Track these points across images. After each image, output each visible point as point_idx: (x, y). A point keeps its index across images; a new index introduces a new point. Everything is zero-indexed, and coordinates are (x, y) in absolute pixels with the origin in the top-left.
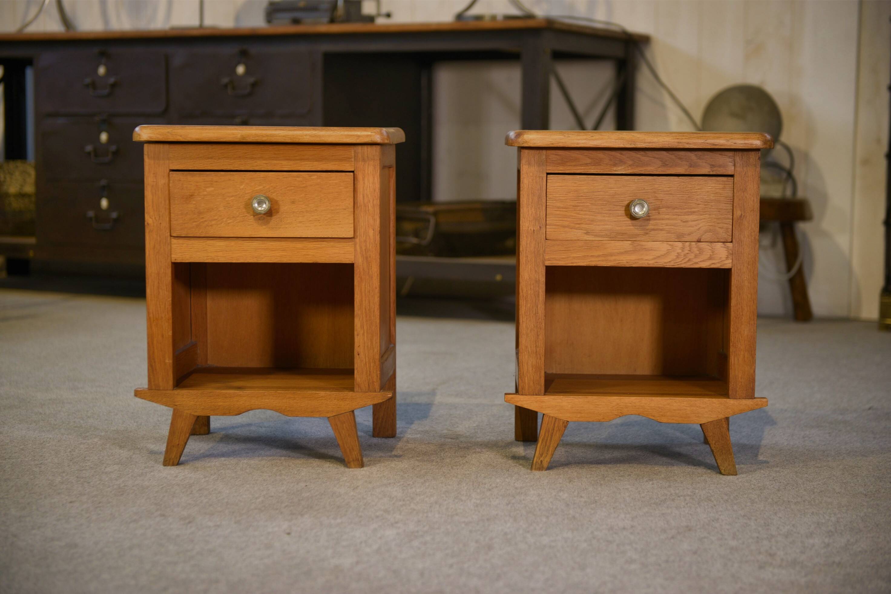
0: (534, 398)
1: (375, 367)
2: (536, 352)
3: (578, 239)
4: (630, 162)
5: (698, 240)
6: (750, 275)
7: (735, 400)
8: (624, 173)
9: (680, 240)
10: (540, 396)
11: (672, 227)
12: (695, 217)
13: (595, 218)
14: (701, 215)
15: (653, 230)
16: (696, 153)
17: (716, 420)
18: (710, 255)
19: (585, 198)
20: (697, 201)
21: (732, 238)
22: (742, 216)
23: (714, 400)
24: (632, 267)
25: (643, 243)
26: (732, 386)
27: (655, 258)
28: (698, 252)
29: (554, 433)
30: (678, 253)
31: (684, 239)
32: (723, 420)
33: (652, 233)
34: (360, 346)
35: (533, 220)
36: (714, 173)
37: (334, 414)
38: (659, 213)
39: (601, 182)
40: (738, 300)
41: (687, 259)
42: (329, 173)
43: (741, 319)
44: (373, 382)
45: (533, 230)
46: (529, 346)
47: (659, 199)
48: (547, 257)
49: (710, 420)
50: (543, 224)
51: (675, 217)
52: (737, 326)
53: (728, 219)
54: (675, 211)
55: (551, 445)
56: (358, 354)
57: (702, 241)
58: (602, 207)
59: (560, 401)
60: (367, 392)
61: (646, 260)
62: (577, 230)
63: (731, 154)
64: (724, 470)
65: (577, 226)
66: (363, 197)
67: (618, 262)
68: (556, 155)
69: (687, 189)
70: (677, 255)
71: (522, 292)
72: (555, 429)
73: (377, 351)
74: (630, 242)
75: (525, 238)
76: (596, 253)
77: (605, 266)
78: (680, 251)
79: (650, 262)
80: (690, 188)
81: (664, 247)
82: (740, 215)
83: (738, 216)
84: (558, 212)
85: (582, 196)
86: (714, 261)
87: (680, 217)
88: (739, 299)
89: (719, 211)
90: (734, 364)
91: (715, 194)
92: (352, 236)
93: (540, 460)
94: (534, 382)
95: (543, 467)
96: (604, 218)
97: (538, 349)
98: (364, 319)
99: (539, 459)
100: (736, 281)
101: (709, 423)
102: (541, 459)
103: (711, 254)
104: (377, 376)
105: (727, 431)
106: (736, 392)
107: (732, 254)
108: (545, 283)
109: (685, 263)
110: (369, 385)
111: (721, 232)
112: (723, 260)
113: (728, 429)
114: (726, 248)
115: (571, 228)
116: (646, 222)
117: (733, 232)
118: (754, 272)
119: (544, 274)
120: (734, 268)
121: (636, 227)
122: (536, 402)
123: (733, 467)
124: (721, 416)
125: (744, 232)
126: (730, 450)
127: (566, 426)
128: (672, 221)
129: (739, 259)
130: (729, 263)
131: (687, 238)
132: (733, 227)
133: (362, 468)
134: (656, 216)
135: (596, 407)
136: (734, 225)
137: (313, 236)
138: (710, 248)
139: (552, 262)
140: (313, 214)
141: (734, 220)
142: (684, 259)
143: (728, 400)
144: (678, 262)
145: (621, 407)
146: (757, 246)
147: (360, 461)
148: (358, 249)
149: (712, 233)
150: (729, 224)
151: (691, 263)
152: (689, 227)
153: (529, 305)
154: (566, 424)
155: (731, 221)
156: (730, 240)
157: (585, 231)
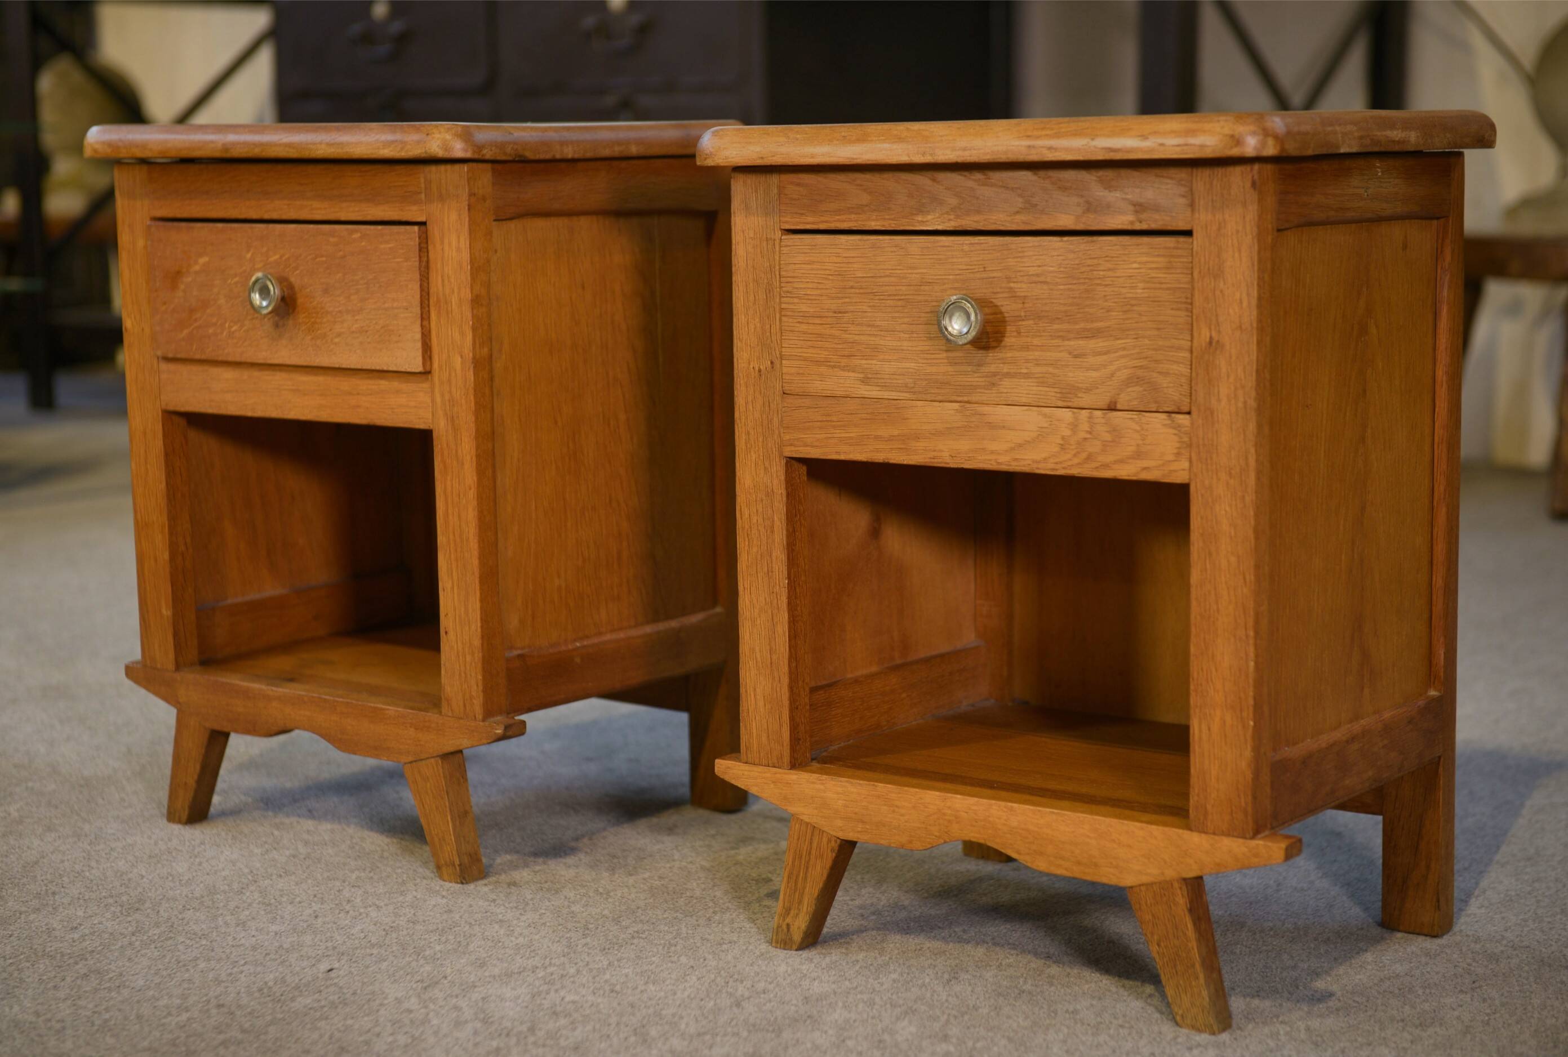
0: (770, 773)
1: (473, 664)
2: (771, 663)
3: (847, 393)
4: (954, 201)
5: (1109, 405)
6: (1234, 503)
7: (1203, 835)
8: (940, 228)
9: (1069, 404)
10: (780, 771)
11: (1051, 370)
12: (1101, 344)
13: (882, 342)
14: (1118, 339)
15: (1008, 375)
16: (1101, 173)
17: (1160, 883)
18: (1138, 445)
19: (857, 291)
20: (1106, 301)
21: (1190, 403)
22: (1214, 344)
23: (1156, 830)
24: (962, 469)
25: (986, 409)
26: (1196, 798)
27: (1012, 449)
28: (1108, 437)
29: (811, 863)
30: (1063, 438)
31: (1076, 402)
32: (1176, 885)
33: (1006, 383)
35: (758, 345)
36: (1144, 226)
37: (410, 759)
38: (1019, 333)
39: (892, 252)
40: (1206, 570)
41: (1084, 455)
42: (380, 227)
43: (1214, 623)
44: (471, 698)
45: (757, 369)
46: (757, 649)
47: (1018, 294)
48: (786, 437)
49: (1145, 879)
50: (778, 356)
51: (1055, 342)
52: (1204, 639)
53: (1179, 349)
54: (1056, 327)
55: (807, 890)
56: (446, 633)
57: (1119, 407)
58: (897, 315)
59: (822, 787)
60: (461, 718)
61: (992, 452)
62: (844, 370)
63: (1182, 174)
64: (1182, 1016)
65: (844, 362)
66: (443, 281)
67: (932, 454)
68: (798, 185)
69: (1083, 269)
70: (1062, 442)
71: (742, 519)
72: (813, 852)
73: (476, 630)
74: (956, 406)
75: (743, 388)
76: (884, 431)
77: (905, 463)
78: (1067, 433)
79: (1002, 459)
80: (1089, 266)
81: (1031, 420)
82: (1208, 340)
83: (1204, 345)
84: (804, 327)
85: (852, 287)
86: (1145, 463)
87: (1067, 343)
88: (1208, 566)
89: (1158, 329)
90: (1200, 738)
91: (1148, 282)
92: (420, 369)
93: (785, 923)
95: (791, 939)
96: (899, 344)
97: (774, 657)
98: (452, 556)
99: (784, 920)
100: (1199, 519)
102: (788, 920)
103: (1141, 442)
104: (477, 685)
105: (1187, 913)
106: (1206, 813)
107: (1190, 446)
108: (785, 499)
109: (1079, 464)
110: (465, 706)
111: (1165, 385)
112: (1169, 461)
113: (1190, 910)
114: (1174, 428)
115: (833, 367)
116: (991, 354)
117: (1193, 388)
118: (1243, 497)
119: (783, 478)
120: (1196, 483)
121: (969, 368)
122: (773, 782)
123: (1203, 1011)
124: (1170, 874)
125: (1218, 386)
126: (1193, 966)
127: (836, 849)
128: (1049, 354)
129: (1206, 459)
130: (1183, 470)
131: (1086, 400)
132: (1191, 373)
133: (462, 883)
134: (1013, 340)
135: (894, 811)
136: (1194, 366)
137: (359, 367)
138: (1138, 428)
139: (797, 449)
140: (356, 318)
141: (1195, 354)
142: (1078, 453)
143: (1186, 834)
144: (1065, 461)
145: (947, 817)
146: (1252, 426)
147: (458, 868)
148: (438, 399)
149: (1141, 389)
150: (1182, 363)
151: (1094, 465)
152: (1088, 369)
153: (755, 550)
154: (835, 845)
155: (1187, 355)
156: (1186, 409)
157: (861, 376)
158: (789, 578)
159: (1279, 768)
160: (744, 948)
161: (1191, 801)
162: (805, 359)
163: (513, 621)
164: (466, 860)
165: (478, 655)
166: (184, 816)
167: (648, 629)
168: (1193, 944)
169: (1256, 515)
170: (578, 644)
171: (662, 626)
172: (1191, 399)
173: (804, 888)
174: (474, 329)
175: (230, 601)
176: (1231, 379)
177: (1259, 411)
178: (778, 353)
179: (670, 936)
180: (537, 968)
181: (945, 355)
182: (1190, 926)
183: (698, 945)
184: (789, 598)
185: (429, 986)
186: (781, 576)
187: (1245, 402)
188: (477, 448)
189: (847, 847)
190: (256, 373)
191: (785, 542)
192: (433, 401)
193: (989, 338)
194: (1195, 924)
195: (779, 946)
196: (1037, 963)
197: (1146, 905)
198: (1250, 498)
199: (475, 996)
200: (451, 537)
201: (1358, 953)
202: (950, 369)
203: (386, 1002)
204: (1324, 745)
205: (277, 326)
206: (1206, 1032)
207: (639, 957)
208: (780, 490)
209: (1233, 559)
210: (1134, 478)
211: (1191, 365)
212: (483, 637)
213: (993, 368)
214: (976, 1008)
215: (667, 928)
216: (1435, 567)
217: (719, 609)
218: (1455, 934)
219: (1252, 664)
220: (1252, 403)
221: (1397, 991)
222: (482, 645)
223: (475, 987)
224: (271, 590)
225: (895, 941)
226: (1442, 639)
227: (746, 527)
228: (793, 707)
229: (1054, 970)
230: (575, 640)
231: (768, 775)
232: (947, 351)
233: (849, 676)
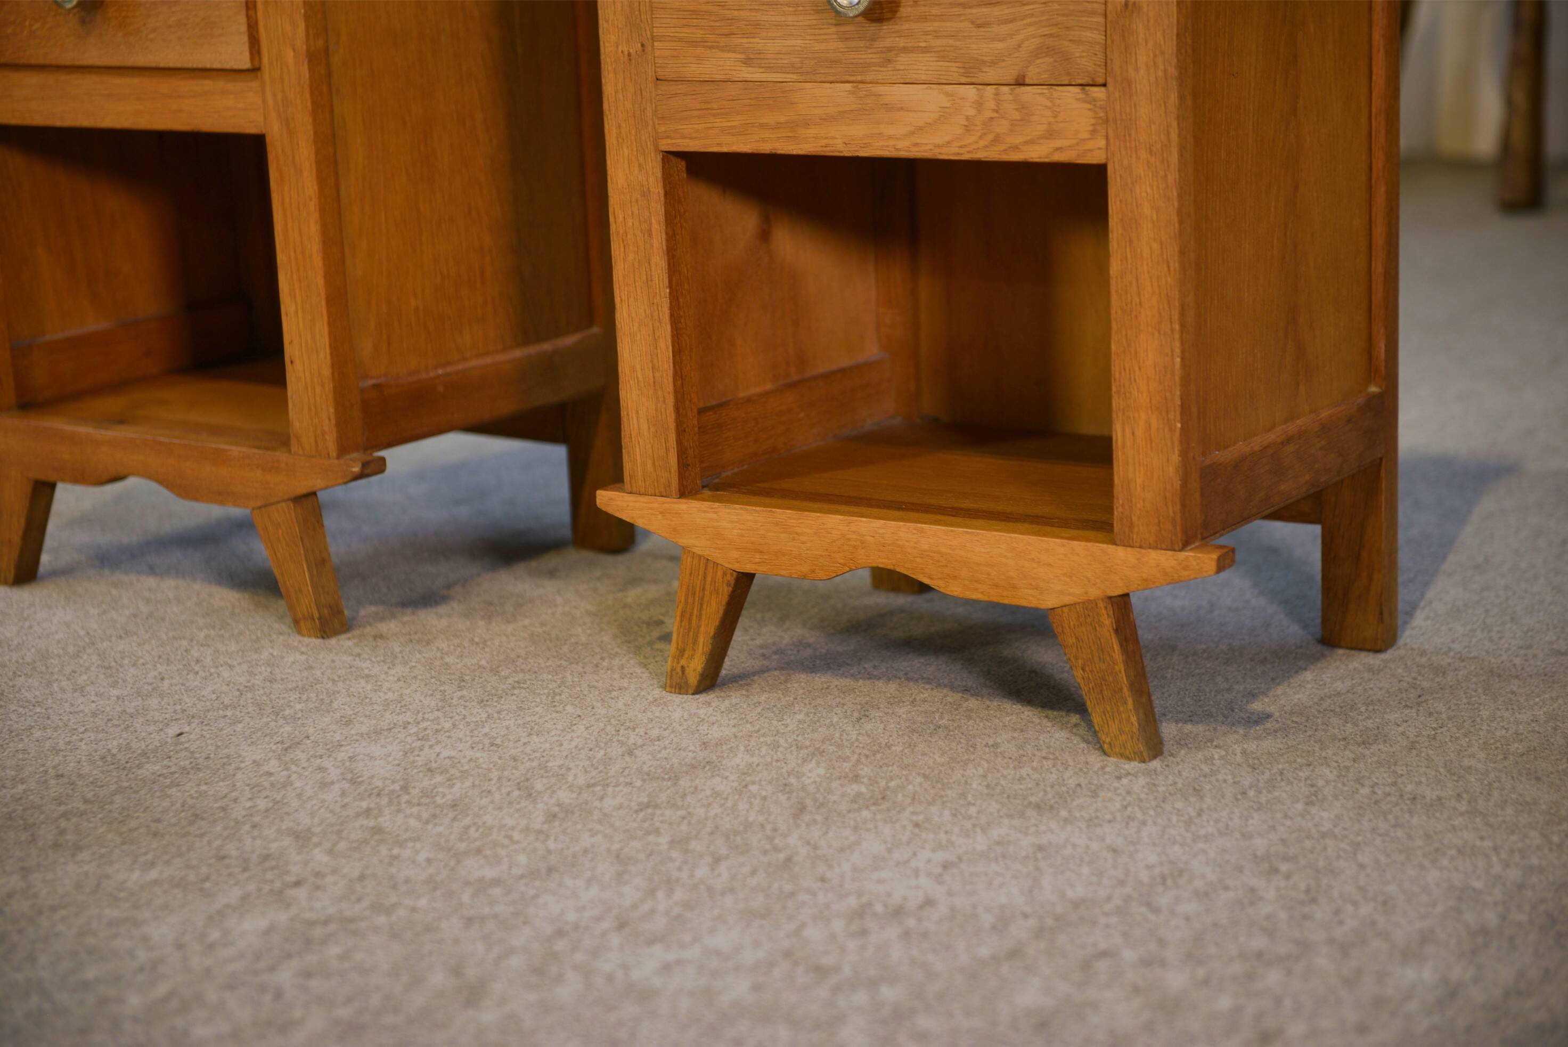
0: (657, 503)
1: (324, 396)
2: (654, 383)
3: (728, 77)
5: (1017, 80)
6: (1155, 183)
7: (1129, 549)
9: (973, 80)
10: (668, 500)
11: (951, 42)
12: (1007, 11)
13: (765, 18)
14: (1024, 5)
15: (905, 50)
17: (1084, 603)
18: (1050, 123)
21: (1106, 73)
22: (1130, 7)
23: (1078, 546)
24: (857, 158)
25: (881, 89)
26: (1120, 509)
27: (913, 133)
28: (1017, 116)
29: (706, 599)
30: (967, 119)
31: (982, 78)
32: (1101, 604)
33: (903, 59)
34: (292, 341)
35: (626, 25)
37: (259, 503)
38: (916, 2)
40: (1126, 259)
41: (991, 137)
43: (1136, 316)
44: (323, 432)
45: (626, 53)
46: (638, 367)
48: (662, 129)
49: (1067, 600)
50: (649, 37)
51: (957, 10)
52: (1126, 335)
53: (1093, 13)
55: (702, 629)
56: (292, 362)
57: (1028, 81)
59: (715, 516)
60: (313, 457)
61: (890, 137)
62: (723, 51)
64: (1110, 744)
65: (723, 41)
67: (824, 142)
70: (966, 123)
71: (615, 222)
72: (708, 587)
73: (326, 358)
74: (848, 86)
75: (612, 75)
76: (770, 118)
77: (794, 153)
78: (971, 112)
79: (901, 144)
81: (932, 101)
82: (1123, 2)
83: (1119, 7)
84: (676, 3)
86: (1059, 143)
87: (969, 11)
88: (1129, 256)
90: (1124, 446)
92: (247, 65)
93: (680, 665)
94: (654, 464)
95: (686, 683)
96: (783, 19)
97: (657, 375)
98: (294, 276)
99: (678, 663)
100: (1118, 203)
101: (1066, 610)
102: (683, 662)
103: (1052, 120)
104: (329, 419)
105: (1112, 633)
106: (1131, 525)
107: (1106, 121)
108: (662, 199)
109: (986, 146)
110: (316, 442)
111: (1078, 55)
112: (1084, 140)
113: (1117, 631)
114: (1089, 103)
115: (711, 48)
116: (886, 27)
117: (1109, 57)
118: (1166, 176)
119: (659, 175)
120: (1114, 163)
121: (862, 44)
122: (661, 513)
123: (1132, 738)
124: (1094, 593)
125: (1136, 54)
126: (1121, 690)
127: (733, 582)
128: (948, 24)
129: (1125, 136)
130: (1099, 149)
131: (991, 74)
132: (1106, 40)
133: (323, 638)
134: (909, 9)
135: (794, 539)
136: (1108, 32)
137: (179, 65)
138: (1049, 104)
139: (674, 141)
140: (173, 9)
141: (1109, 18)
142: (985, 134)
143: (1110, 548)
144: (970, 144)
145: (852, 543)
146: (1173, 97)
147: (317, 621)
148: (270, 101)
149: (1052, 60)
150: (1096, 29)
151: (1002, 147)
152: (993, 40)
153: (631, 257)
154: (731, 579)
155: (1102, 20)
156: (1101, 81)
157: (743, 56)
158: (670, 286)
159: (1209, 473)
160: (636, 694)
161: (1116, 513)
162: (680, 40)
163: (366, 346)
164: (326, 612)
165: (329, 386)
166: (11, 576)
167: (518, 353)
168: (1121, 667)
169: (1180, 196)
170: (440, 371)
171: (533, 350)
172: (1106, 70)
173: (699, 627)
174: (307, 18)
175: (48, 338)
176: (1150, 45)
177: (1181, 80)
178: (648, 33)
179: (555, 685)
180: (409, 723)
181: (834, 29)
182: (1116, 647)
183: (585, 693)
184: (671, 309)
185: (290, 747)
186: (661, 286)
187: (1165, 71)
188: (317, 154)
189: (744, 580)
190: (63, 77)
191: (665, 248)
192: (264, 101)
193: (882, 9)
194: (1121, 646)
195: (673, 690)
196: (953, 697)
197: (1070, 627)
198: (1173, 177)
199: (342, 755)
200: (292, 254)
201: (1297, 672)
202: (840, 45)
203: (243, 765)
204: (1257, 448)
205: (83, 22)
206: (1135, 760)
207: (520, 708)
208: (657, 189)
209: (1156, 246)
210: (1047, 160)
211: (1106, 31)
212: (333, 365)
213: (888, 43)
214: (888, 746)
215: (550, 677)
216: (1374, 253)
217: (595, 330)
218: (1399, 648)
219: (1178, 360)
220: (1173, 71)
221: (1338, 710)
222: (333, 373)
223: (341, 746)
224: (94, 324)
225: (800, 681)
226: (1382, 330)
227: (621, 232)
228: (681, 431)
229: (973, 703)
230: (436, 367)
231: (655, 505)
232: (836, 25)
233: (742, 394)
